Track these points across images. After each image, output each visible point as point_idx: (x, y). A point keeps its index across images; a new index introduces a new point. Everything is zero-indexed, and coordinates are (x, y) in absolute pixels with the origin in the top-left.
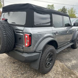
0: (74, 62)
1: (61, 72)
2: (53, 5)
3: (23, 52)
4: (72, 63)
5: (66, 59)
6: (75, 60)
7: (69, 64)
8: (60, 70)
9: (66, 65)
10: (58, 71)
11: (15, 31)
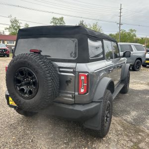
0: (134, 113)
1: (123, 131)
2: (62, 18)
3: (74, 104)
4: (133, 116)
5: (121, 111)
6: (133, 110)
7: (129, 118)
8: (119, 128)
9: (125, 120)
10: (118, 131)
11: (57, 69)
